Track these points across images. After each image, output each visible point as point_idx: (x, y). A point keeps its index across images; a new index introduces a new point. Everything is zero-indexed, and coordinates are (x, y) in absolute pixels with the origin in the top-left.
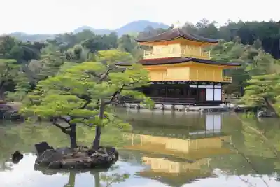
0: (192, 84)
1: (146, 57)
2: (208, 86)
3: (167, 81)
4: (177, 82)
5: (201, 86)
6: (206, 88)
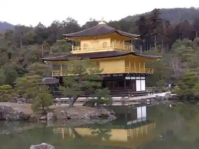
0: (127, 76)
2: (137, 78)
4: (112, 75)
5: (133, 78)
6: (136, 80)
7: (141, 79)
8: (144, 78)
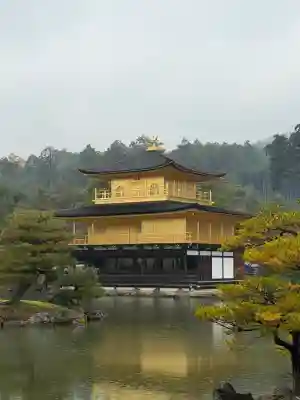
0: (191, 249)
1: (98, 202)
2: (214, 253)
3: (142, 245)
5: (204, 253)
6: (211, 256)
7: (222, 257)
8: (231, 254)
